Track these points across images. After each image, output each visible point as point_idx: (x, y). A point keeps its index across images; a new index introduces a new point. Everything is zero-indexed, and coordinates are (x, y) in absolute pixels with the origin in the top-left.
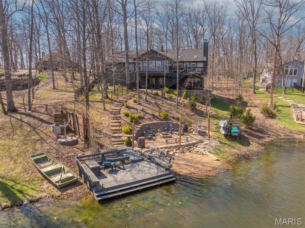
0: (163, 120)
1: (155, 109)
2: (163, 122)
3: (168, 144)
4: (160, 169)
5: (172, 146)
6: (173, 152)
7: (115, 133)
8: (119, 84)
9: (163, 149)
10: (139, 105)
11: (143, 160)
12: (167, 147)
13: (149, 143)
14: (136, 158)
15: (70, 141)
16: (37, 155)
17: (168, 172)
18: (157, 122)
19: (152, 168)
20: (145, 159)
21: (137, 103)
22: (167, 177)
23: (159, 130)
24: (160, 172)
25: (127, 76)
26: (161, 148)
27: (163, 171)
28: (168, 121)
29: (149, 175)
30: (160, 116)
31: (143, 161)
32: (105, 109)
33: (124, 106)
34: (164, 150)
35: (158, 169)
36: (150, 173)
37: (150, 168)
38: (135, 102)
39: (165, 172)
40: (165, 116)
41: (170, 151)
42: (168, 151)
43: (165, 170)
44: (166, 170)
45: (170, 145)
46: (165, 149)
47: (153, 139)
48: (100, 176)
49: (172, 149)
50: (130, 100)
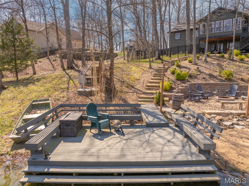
0: (224, 81)
1: (216, 69)
2: (224, 84)
3: (224, 109)
4: (190, 147)
5: (232, 114)
6: (231, 123)
7: (150, 89)
8: (181, 52)
9: (213, 115)
10: (195, 64)
11: (166, 125)
12: (222, 113)
13: (194, 105)
14: (156, 121)
15: (87, 91)
16: (40, 101)
17: (203, 158)
18: (214, 82)
19: (172, 142)
20: (170, 125)
21: (193, 63)
22: (199, 168)
23: (215, 92)
24: (186, 153)
25: (188, 39)
26: (210, 114)
27: (192, 154)
28: (233, 82)
29: (158, 154)
30: (221, 76)
31: (166, 128)
32: (150, 67)
33: (175, 66)
34: (214, 117)
35: (183, 147)
36: (161, 152)
37: (169, 141)
38: (190, 62)
39: (198, 156)
40: (228, 76)
41: (225, 119)
42: (221, 120)
43: (197, 153)
44: (199, 153)
45: (227, 111)
46: (216, 115)
47: (202, 102)
48: (75, 137)
49: (231, 118)
50: (186, 61)
